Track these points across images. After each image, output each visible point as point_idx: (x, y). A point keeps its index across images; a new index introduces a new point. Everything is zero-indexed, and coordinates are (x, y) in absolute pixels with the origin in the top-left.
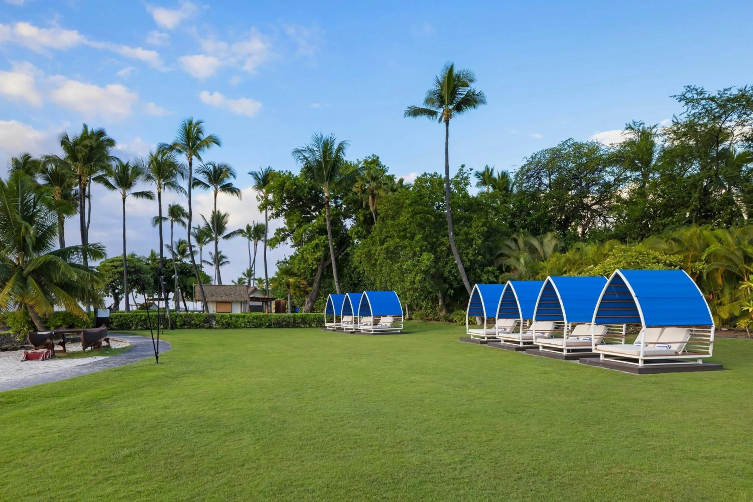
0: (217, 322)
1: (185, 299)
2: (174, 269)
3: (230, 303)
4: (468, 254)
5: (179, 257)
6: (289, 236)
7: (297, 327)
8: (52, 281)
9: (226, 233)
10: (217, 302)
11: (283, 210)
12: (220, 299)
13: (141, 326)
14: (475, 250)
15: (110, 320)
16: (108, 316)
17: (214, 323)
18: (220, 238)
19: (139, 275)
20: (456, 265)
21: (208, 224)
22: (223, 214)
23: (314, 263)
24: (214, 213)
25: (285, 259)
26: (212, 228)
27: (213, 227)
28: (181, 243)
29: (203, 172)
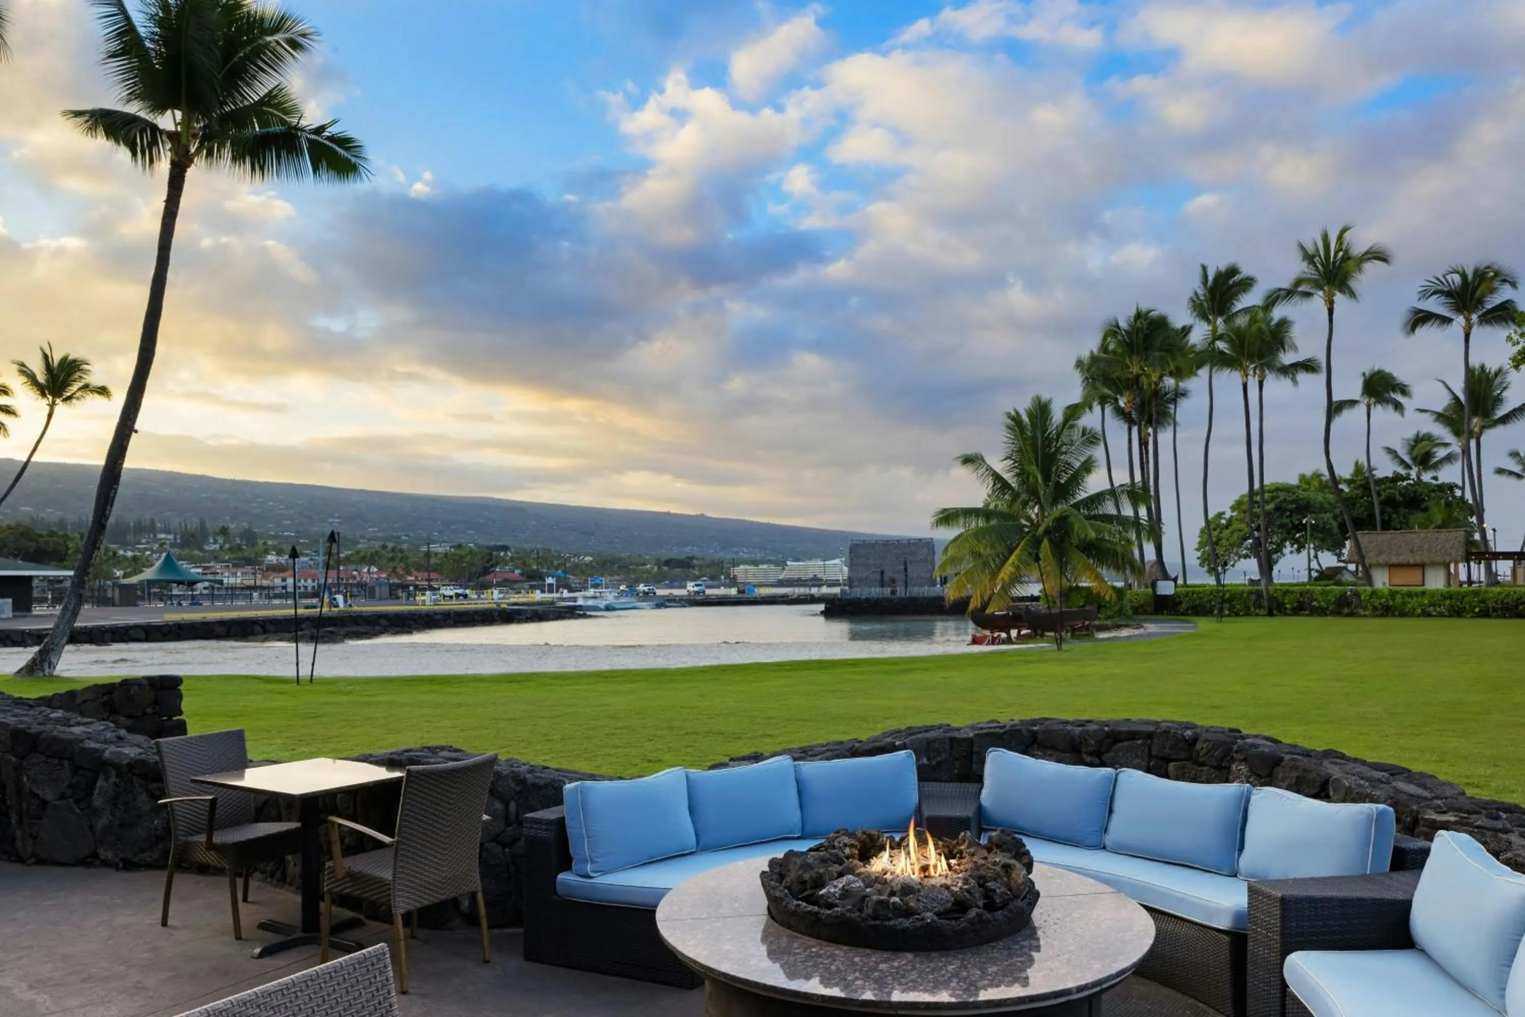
3: (1422, 566)
8: (1072, 544)
9: (1502, 411)
10: (1391, 566)
12: (1394, 560)
15: (1177, 600)
16: (1173, 592)
21: (1456, 398)
24: (1467, 370)
26: (1466, 406)
27: (1470, 403)
29: (1435, 293)
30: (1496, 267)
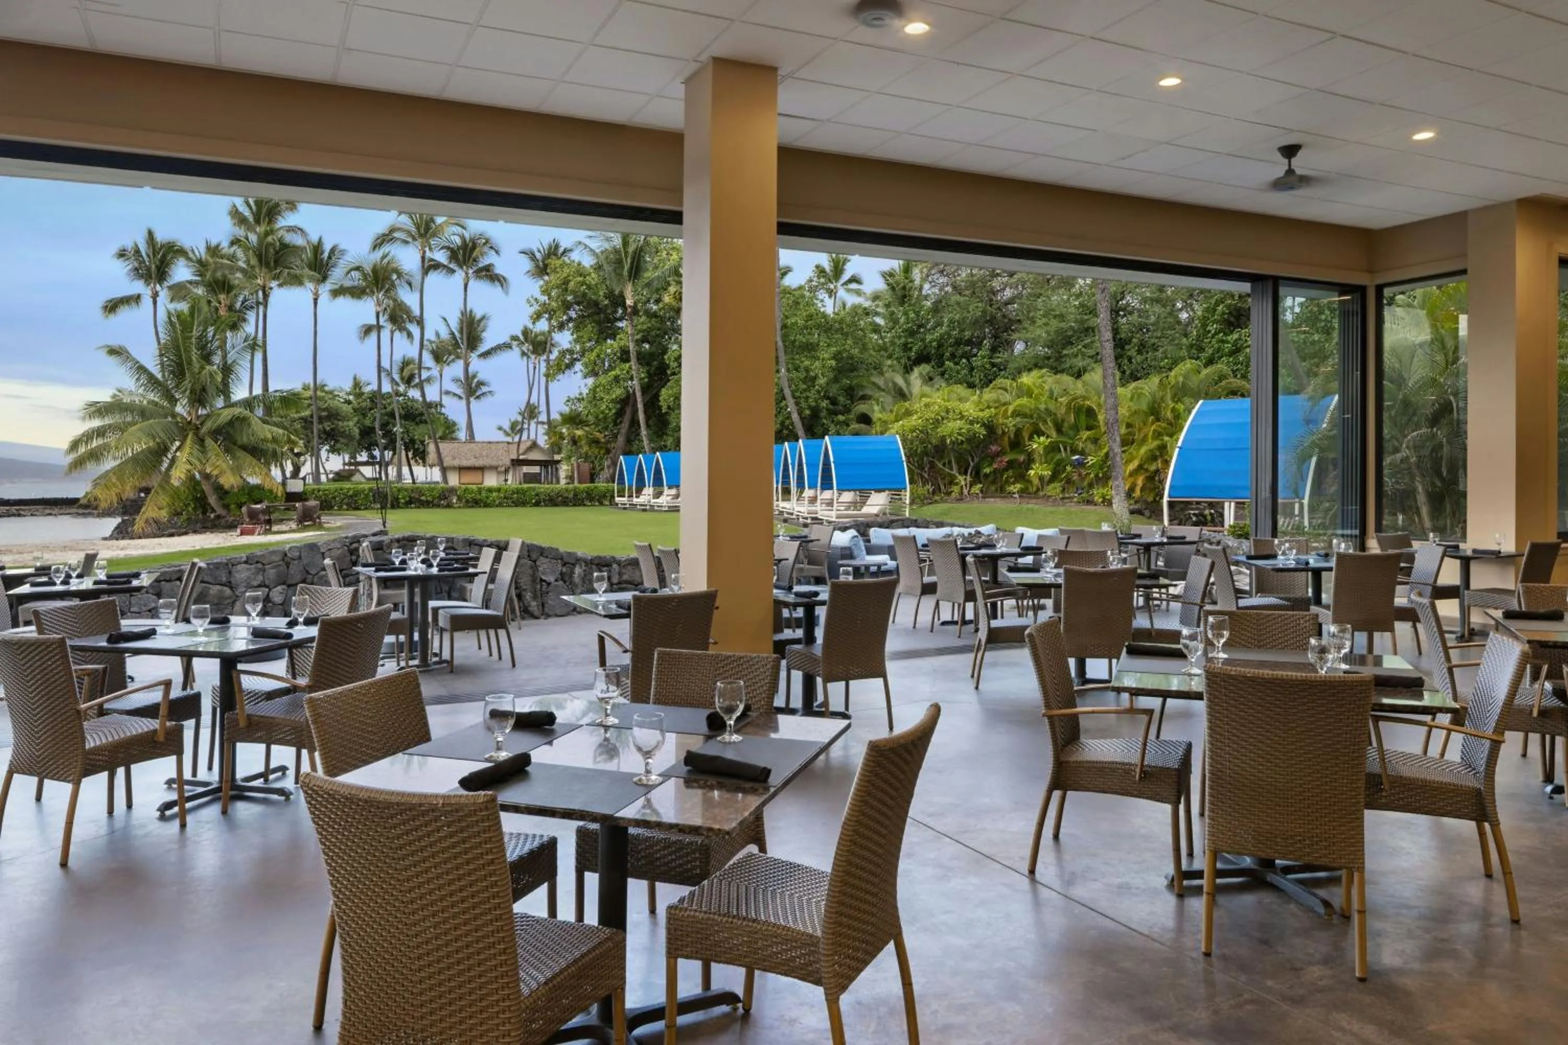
0: (459, 499)
1: (412, 462)
2: (393, 410)
3: (482, 469)
4: (807, 397)
5: (402, 388)
6: (579, 360)
7: (579, 505)
8: (235, 444)
9: (483, 348)
10: (461, 469)
11: (570, 319)
12: (465, 463)
13: (347, 504)
14: (819, 392)
16: (303, 489)
17: (454, 501)
18: (474, 356)
19: (335, 422)
20: (789, 413)
21: (453, 334)
22: (478, 317)
23: (611, 406)
24: (463, 313)
25: (581, 394)
26: (460, 341)
27: (462, 339)
28: (406, 363)
29: (442, 248)
30: (487, 236)
